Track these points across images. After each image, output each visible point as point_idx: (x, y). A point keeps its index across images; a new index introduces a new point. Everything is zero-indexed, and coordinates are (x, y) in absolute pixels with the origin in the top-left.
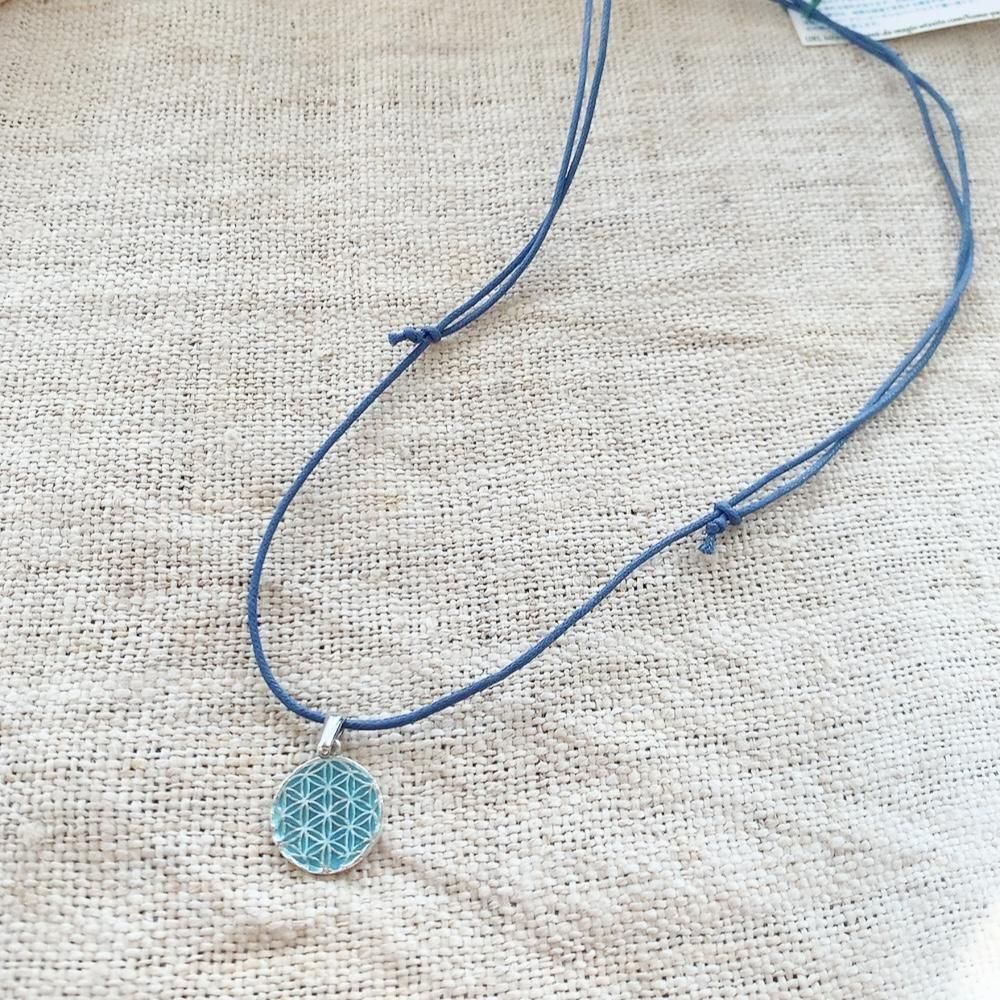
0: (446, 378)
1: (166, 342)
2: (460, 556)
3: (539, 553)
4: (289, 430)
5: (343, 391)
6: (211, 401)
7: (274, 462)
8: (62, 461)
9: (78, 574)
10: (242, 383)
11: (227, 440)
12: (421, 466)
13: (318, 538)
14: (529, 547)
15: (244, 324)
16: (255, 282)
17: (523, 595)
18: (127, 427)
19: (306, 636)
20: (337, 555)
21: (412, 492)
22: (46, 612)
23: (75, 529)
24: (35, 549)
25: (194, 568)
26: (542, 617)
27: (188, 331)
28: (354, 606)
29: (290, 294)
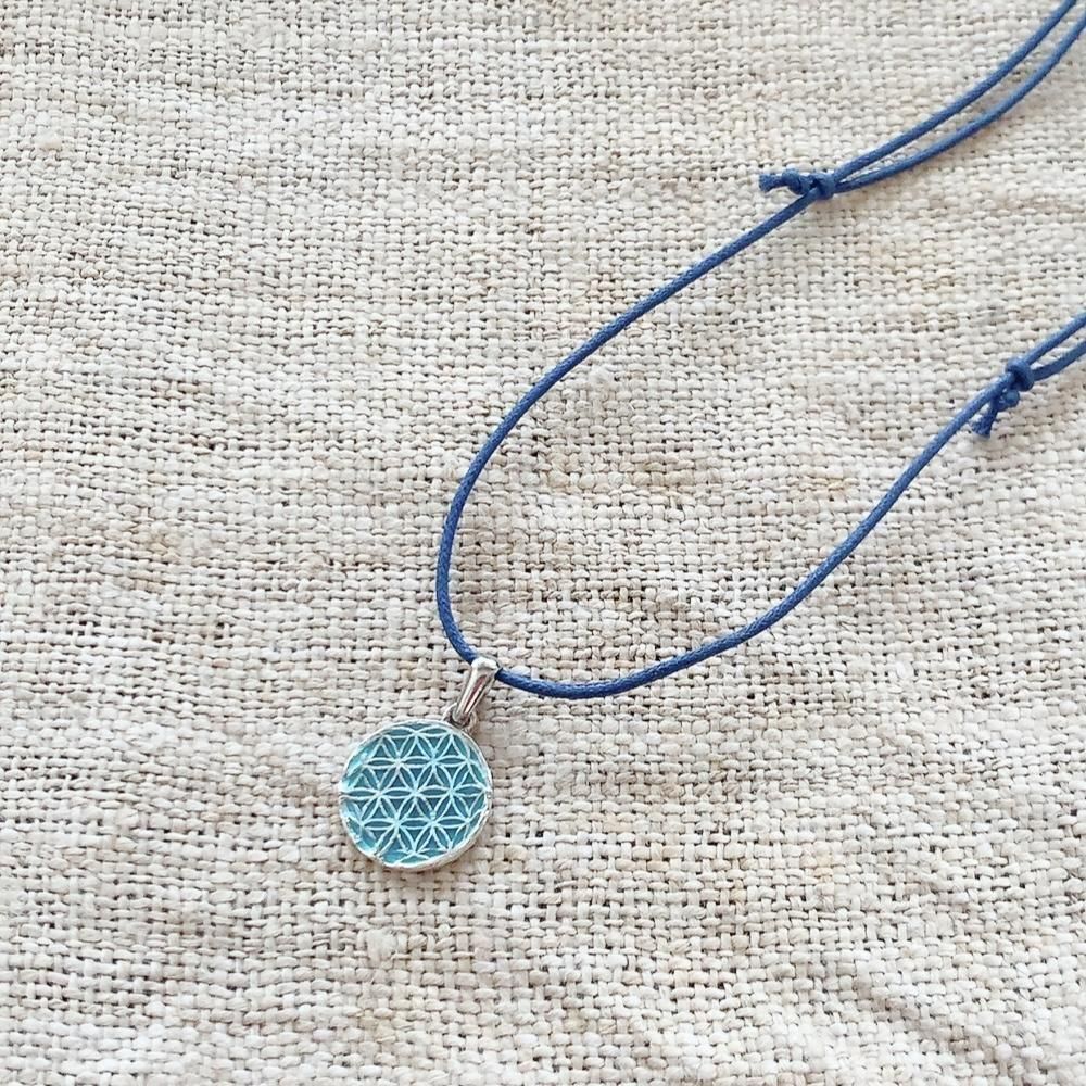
0: (904, 297)
1: (493, 228)
2: (940, 572)
3: (1058, 574)
4: (680, 371)
5: (753, 313)
6: (564, 323)
7: (665, 418)
8: (361, 406)
9: (401, 575)
10: (606, 296)
11: (593, 383)
12: (875, 433)
13: (733, 537)
14: (1042, 565)
15: (601, 203)
16: (613, 134)
17: (1036, 637)
18: (450, 359)
19: (727, 678)
20: (762, 563)
21: (865, 473)
22: (361, 628)
23: (391, 508)
24: (338, 536)
25: (564, 574)
26: (1066, 671)
27: (523, 211)
28: (792, 638)
29: (667, 156)
